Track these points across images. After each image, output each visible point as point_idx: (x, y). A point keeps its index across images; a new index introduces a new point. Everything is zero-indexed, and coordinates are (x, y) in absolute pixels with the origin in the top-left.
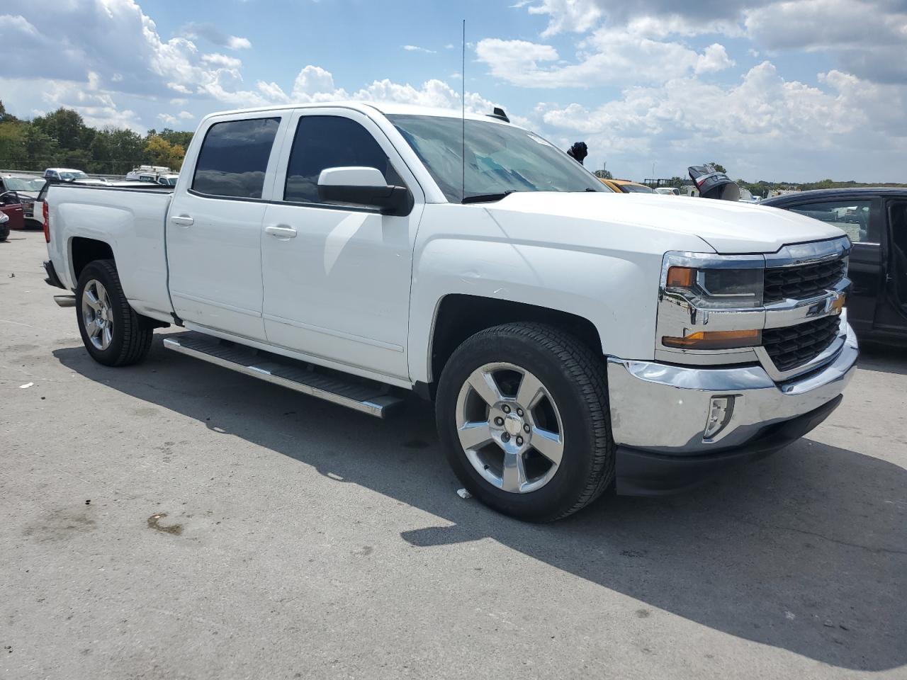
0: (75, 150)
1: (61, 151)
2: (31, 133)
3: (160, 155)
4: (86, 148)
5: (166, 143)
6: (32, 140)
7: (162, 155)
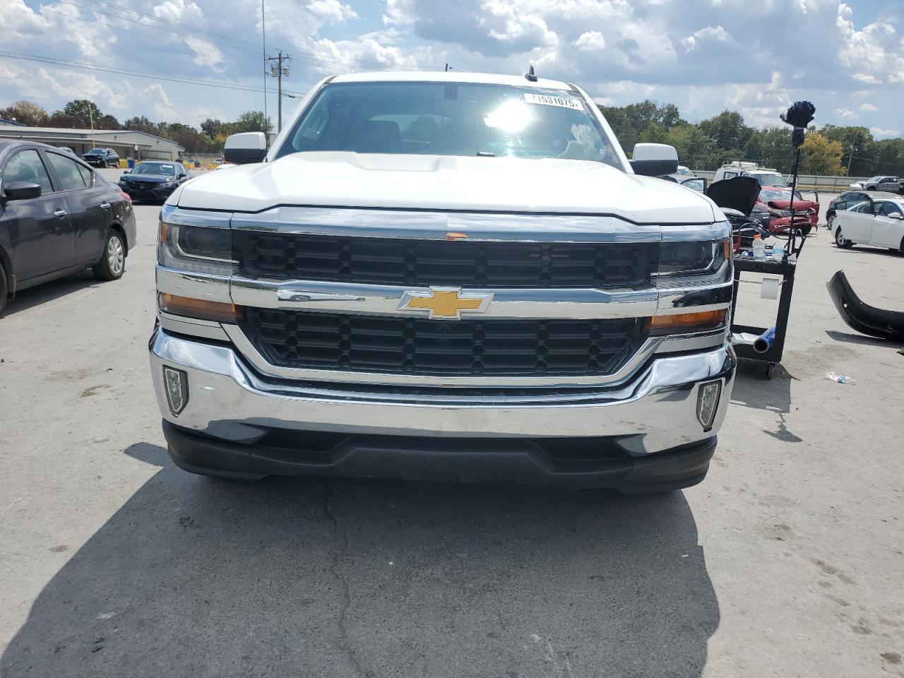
0: (730, 149)
1: (718, 150)
2: (694, 135)
3: (813, 153)
4: (741, 148)
5: (824, 140)
6: (693, 142)
7: (816, 153)
